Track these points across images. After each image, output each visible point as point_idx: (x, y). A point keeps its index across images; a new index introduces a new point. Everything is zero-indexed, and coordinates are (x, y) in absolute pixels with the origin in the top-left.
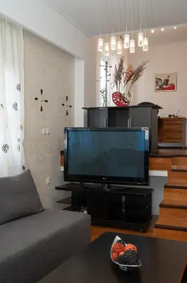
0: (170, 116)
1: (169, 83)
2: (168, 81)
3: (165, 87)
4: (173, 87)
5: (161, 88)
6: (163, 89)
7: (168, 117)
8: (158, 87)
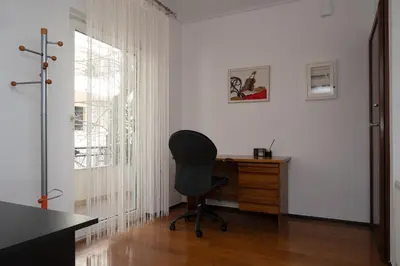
0: (256, 151)
1: (256, 85)
2: (253, 81)
3: (247, 93)
4: (262, 94)
5: (241, 96)
6: (245, 97)
7: (252, 153)
8: (235, 95)
